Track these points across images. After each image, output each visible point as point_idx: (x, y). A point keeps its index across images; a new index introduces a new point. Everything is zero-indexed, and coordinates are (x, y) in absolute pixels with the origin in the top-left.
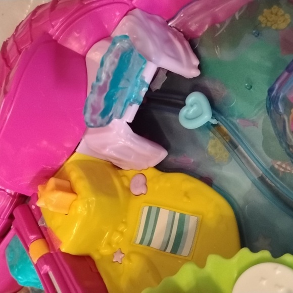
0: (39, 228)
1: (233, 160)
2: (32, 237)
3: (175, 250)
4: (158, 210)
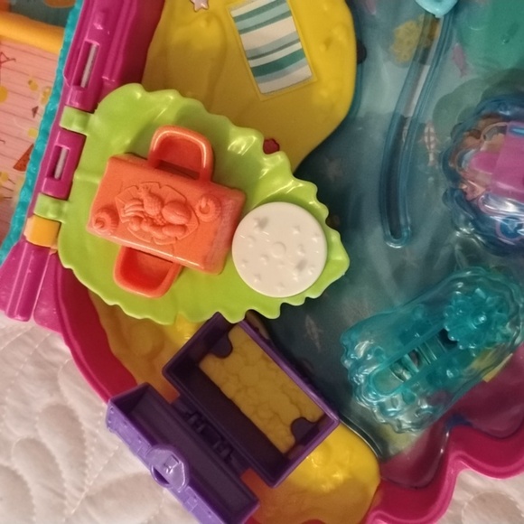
1: (407, 69)
4: (288, 15)
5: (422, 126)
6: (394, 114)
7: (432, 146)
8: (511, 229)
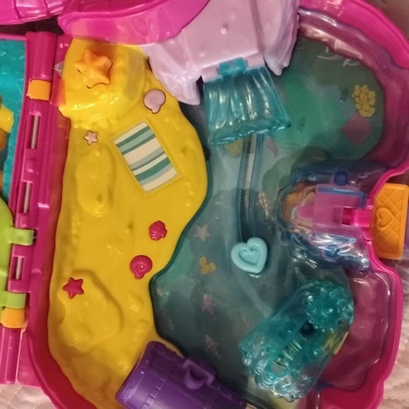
0: (53, 70)
1: (240, 159)
2: (43, 76)
3: (141, 177)
4: (153, 137)
5: (257, 194)
6: (238, 189)
7: (266, 206)
8: (333, 253)
